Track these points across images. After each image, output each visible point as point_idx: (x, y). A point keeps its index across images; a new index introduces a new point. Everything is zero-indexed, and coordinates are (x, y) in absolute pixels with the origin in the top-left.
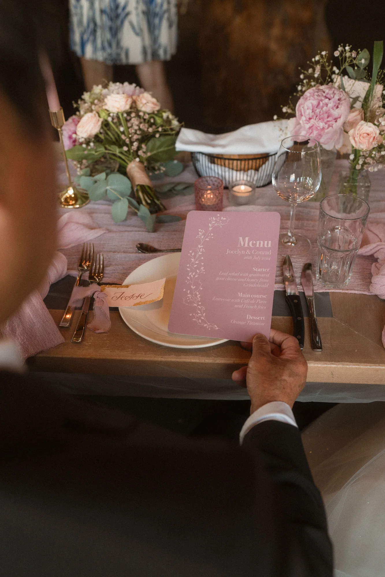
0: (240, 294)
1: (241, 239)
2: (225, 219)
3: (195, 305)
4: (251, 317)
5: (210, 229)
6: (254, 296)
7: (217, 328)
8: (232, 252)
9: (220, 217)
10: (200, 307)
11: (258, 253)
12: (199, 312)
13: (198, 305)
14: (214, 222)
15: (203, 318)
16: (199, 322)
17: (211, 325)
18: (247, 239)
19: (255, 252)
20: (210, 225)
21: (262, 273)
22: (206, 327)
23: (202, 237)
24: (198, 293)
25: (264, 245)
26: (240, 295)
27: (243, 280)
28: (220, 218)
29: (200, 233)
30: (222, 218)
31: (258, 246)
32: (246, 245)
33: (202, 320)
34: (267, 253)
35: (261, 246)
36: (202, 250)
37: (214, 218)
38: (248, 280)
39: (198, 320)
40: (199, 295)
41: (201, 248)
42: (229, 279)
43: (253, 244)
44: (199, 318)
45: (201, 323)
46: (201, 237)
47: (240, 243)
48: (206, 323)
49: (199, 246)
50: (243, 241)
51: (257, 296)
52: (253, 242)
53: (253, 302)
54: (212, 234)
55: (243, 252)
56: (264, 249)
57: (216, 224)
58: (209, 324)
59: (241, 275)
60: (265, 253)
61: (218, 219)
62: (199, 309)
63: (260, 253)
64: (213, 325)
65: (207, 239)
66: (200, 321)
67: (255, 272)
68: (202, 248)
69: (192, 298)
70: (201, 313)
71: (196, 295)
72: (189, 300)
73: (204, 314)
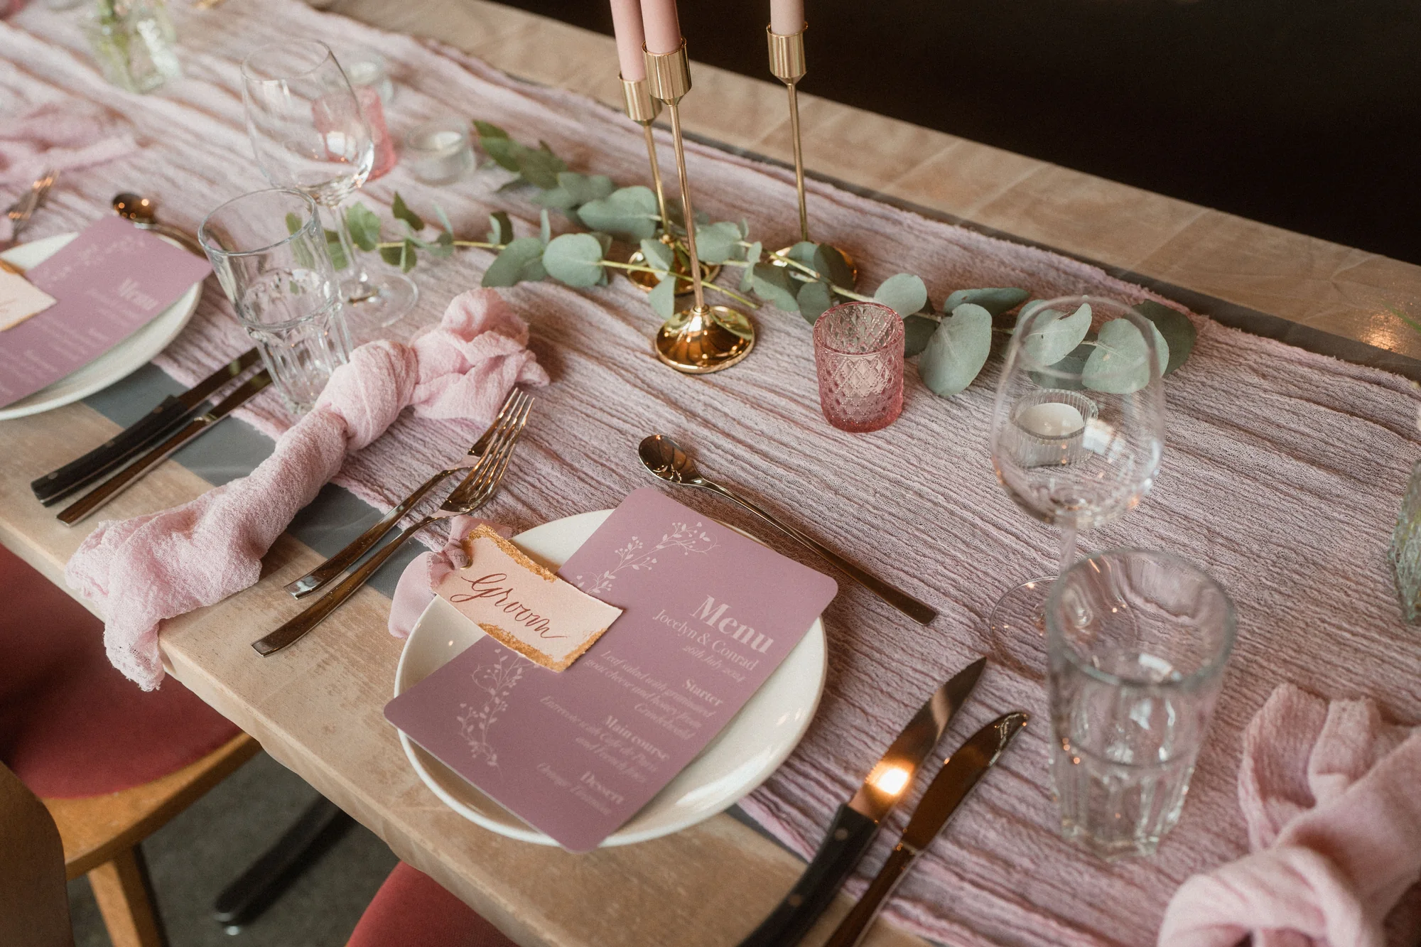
0: (613, 720)
1: (711, 600)
2: (707, 539)
3: (493, 692)
4: (592, 781)
5: (660, 547)
6: (639, 741)
7: (493, 764)
8: (668, 621)
9: (700, 530)
10: (497, 701)
11: (725, 652)
12: (487, 709)
13: (499, 695)
14: (676, 536)
15: (482, 726)
16: (466, 730)
17: (487, 749)
18: (724, 607)
19: (718, 646)
20: (665, 538)
21: (697, 700)
22: (471, 747)
23: (629, 557)
24: (520, 671)
25: (752, 639)
26: (611, 722)
27: (643, 694)
28: (700, 532)
29: (630, 546)
30: (702, 535)
31: (736, 636)
32: (711, 622)
33: (477, 729)
34: (745, 663)
35: (745, 640)
36: (607, 586)
37: (684, 528)
38: (656, 701)
39: (469, 724)
40: (519, 677)
41: (607, 579)
42: (614, 676)
43: (727, 627)
44: (475, 722)
45: (466, 734)
46: (626, 554)
47: (701, 612)
48: (479, 739)
49: (607, 574)
50: (712, 609)
51: (646, 746)
52: (732, 622)
53: (627, 752)
54: (654, 561)
55: (692, 634)
56: (745, 651)
57: (680, 543)
58: (485, 744)
59: (649, 681)
60: (740, 660)
61: (692, 533)
62: (492, 706)
63: (729, 654)
64: (489, 752)
65: (635, 567)
66: (471, 729)
67: (687, 694)
68: (611, 581)
69: (497, 675)
70: (489, 715)
71: (513, 673)
72: (489, 674)
73: (492, 720)
